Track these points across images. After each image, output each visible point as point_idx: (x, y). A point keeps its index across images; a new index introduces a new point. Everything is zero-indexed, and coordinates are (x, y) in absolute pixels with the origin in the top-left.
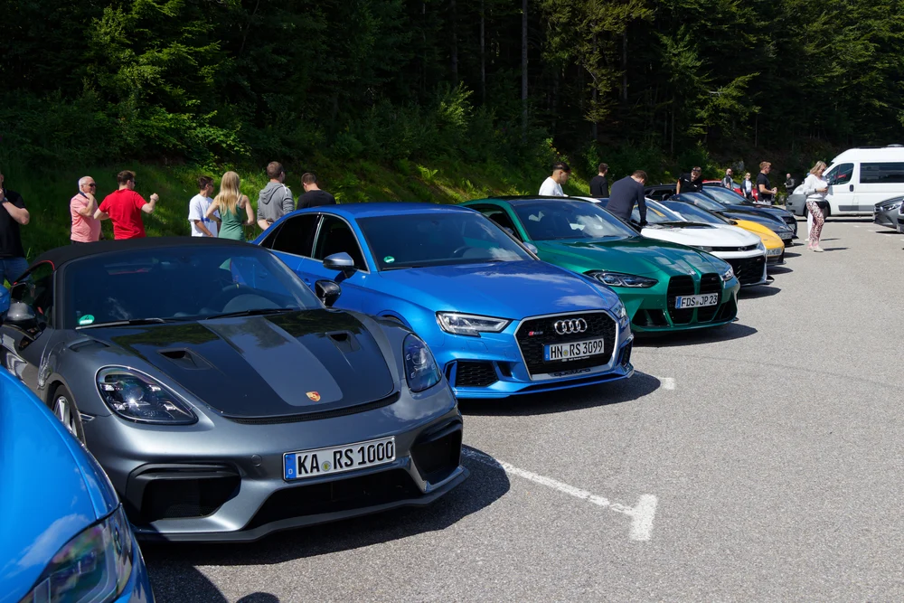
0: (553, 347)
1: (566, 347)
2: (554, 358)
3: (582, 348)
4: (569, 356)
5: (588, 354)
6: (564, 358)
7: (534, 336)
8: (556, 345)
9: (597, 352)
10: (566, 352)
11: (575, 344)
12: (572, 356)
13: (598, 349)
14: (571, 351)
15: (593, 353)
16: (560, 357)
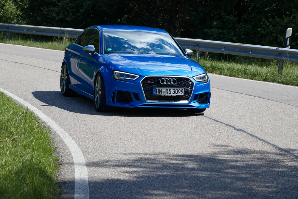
0: (157, 88)
1: (164, 90)
2: (157, 94)
3: (172, 91)
4: (165, 94)
5: (175, 94)
6: (163, 94)
7: (150, 83)
8: (159, 88)
9: (180, 94)
10: (163, 92)
11: (169, 89)
12: (167, 94)
13: (181, 93)
14: (166, 92)
15: (178, 94)
16: (160, 94)
